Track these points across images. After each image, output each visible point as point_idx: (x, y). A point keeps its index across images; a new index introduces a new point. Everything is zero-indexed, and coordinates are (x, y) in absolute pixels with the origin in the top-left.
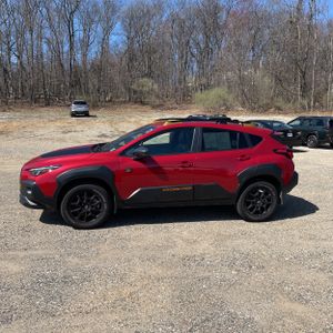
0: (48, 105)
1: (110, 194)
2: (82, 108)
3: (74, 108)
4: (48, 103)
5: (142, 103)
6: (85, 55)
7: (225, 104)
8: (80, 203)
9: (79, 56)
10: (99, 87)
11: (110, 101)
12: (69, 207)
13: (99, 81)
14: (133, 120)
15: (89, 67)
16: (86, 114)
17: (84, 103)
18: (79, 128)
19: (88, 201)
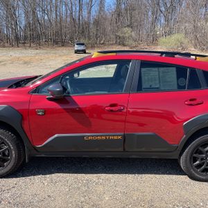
0: (63, 46)
2: (82, 48)
3: (77, 47)
5: (124, 45)
7: (181, 46)
10: (97, 34)
11: (103, 43)
13: (97, 30)
16: (84, 52)
17: (83, 44)
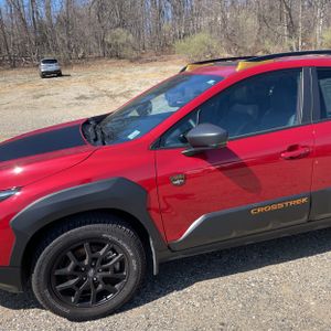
0: (14, 67)
1: (141, 234)
2: (53, 67)
3: (44, 67)
4: (14, 64)
5: (119, 57)
6: (48, 7)
8: (77, 268)
9: (41, 10)
10: (69, 43)
11: (83, 57)
12: (53, 279)
13: (69, 35)
14: (113, 76)
15: (54, 21)
16: (58, 74)
17: (54, 61)
18: (52, 90)
19: (95, 259)
